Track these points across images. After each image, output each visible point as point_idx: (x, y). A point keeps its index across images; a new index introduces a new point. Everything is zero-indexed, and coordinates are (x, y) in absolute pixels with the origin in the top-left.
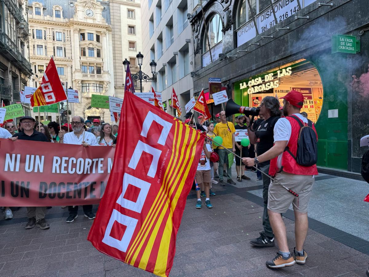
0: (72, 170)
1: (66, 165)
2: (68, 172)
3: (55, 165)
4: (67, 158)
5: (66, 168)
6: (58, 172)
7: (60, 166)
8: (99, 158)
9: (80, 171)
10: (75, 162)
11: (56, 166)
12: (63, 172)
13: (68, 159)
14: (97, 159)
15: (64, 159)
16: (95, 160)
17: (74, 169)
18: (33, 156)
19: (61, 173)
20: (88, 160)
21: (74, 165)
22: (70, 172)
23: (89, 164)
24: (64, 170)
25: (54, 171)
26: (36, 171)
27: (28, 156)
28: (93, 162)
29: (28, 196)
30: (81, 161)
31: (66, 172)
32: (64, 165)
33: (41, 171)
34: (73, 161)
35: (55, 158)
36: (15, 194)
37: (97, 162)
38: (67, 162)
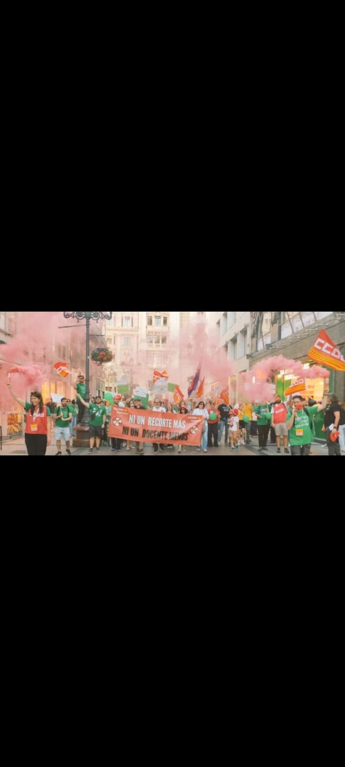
3: (149, 422)
4: (155, 418)
8: (170, 419)
12: (153, 425)
15: (154, 418)
18: (140, 417)
20: (164, 419)
21: (158, 422)
26: (141, 423)
27: (138, 417)
28: (166, 421)
29: (137, 436)
30: (161, 420)
32: (153, 422)
33: (144, 423)
35: (150, 418)
36: (132, 434)
37: (169, 421)
38: (155, 420)
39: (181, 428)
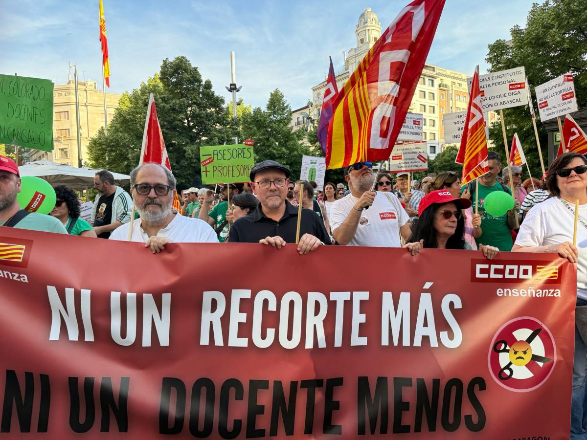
0: (264, 336)
1: (243, 317)
2: (251, 342)
3: (209, 319)
4: (246, 294)
5: (245, 330)
6: (219, 341)
7: (225, 320)
8: (352, 288)
9: (290, 337)
10: (272, 307)
11: (211, 323)
12: (236, 341)
13: (249, 297)
14: (346, 295)
15: (238, 296)
16: (340, 297)
17: (271, 332)
19: (230, 344)
20: (316, 298)
21: (271, 319)
22: (260, 343)
23: (317, 312)
24: (240, 336)
25: (204, 341)
26: (147, 342)
30: (292, 303)
31: (243, 342)
32: (237, 317)
33: (164, 341)
34: (266, 302)
35: (208, 296)
37: (348, 305)
38: (246, 306)
39: (434, 343)
